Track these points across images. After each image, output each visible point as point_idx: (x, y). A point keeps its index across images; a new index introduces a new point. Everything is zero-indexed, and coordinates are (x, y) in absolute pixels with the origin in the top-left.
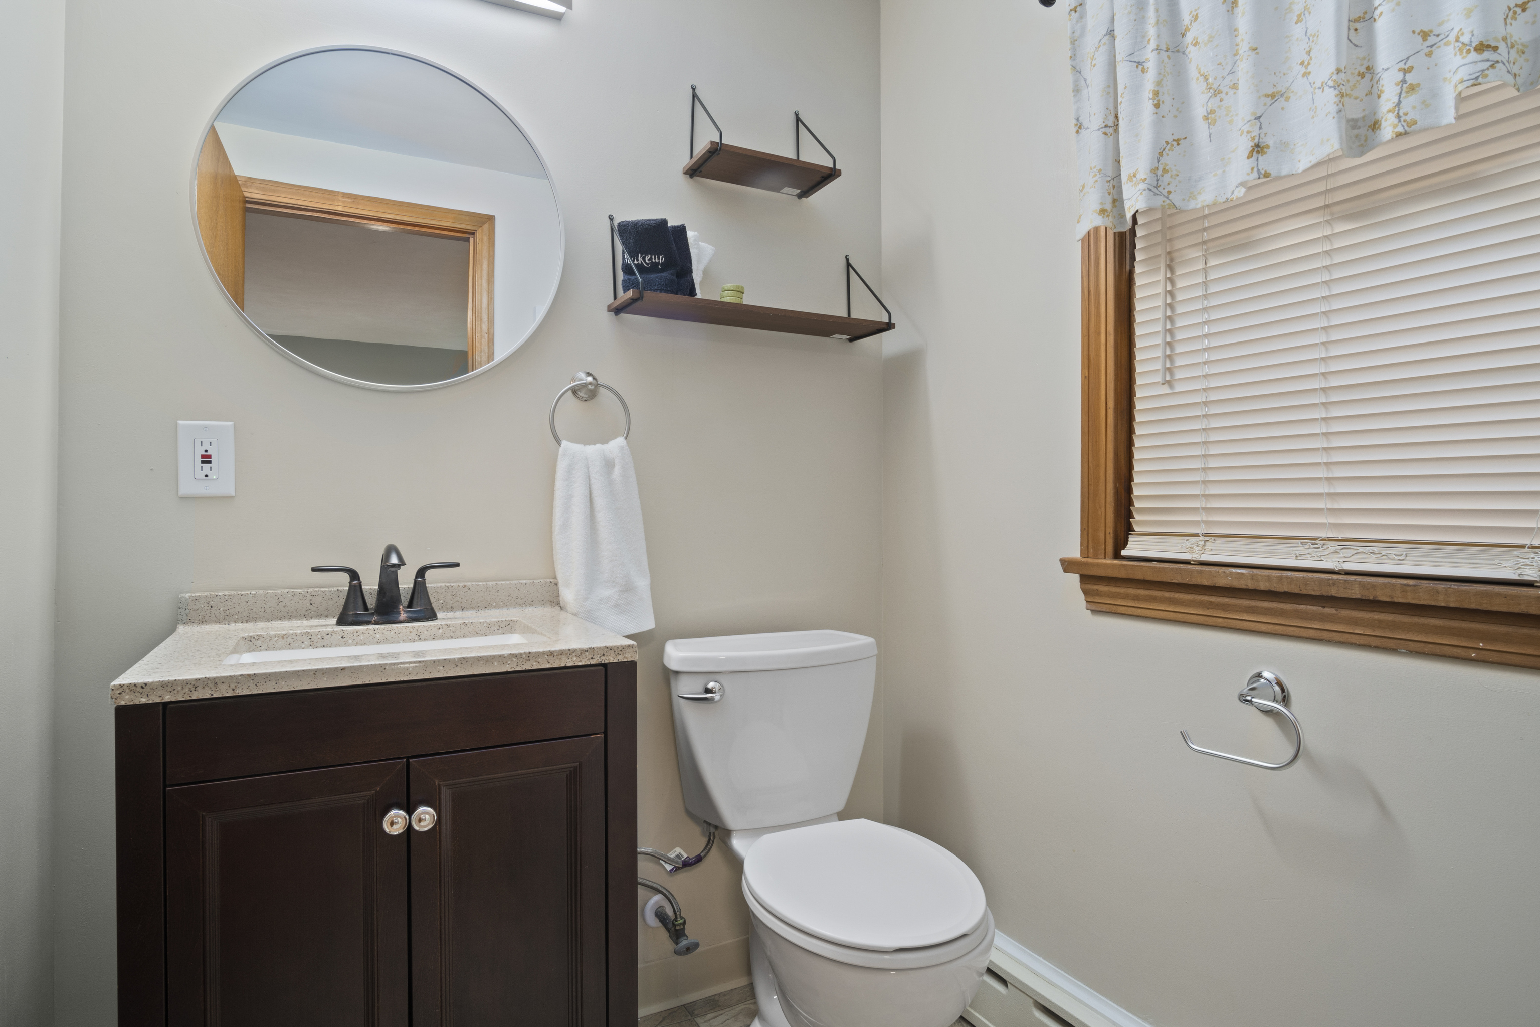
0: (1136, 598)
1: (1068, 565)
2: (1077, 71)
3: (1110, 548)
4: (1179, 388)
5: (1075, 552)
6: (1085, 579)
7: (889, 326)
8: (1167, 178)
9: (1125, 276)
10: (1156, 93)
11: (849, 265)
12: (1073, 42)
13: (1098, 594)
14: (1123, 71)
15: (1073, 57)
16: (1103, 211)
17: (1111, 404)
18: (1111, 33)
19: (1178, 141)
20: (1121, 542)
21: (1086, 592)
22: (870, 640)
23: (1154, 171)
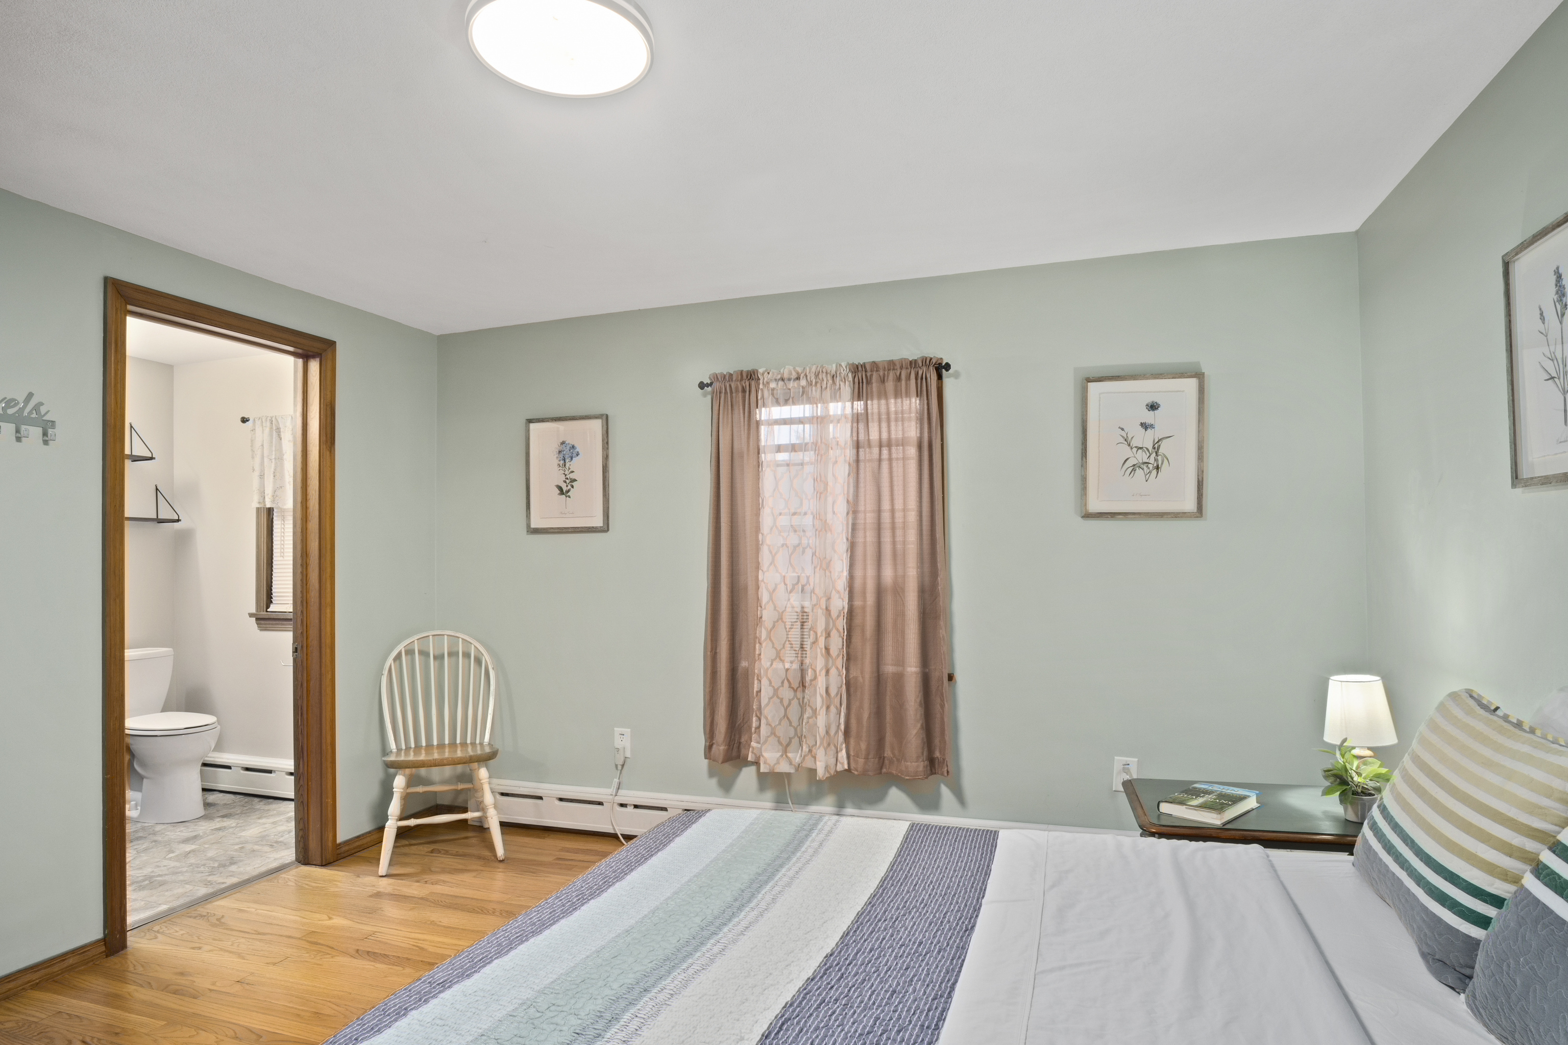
0: (272, 624)
1: (251, 615)
2: (253, 451)
3: (265, 609)
4: (285, 558)
5: (253, 611)
6: (257, 619)
7: (178, 520)
8: (277, 498)
9: (270, 520)
10: (274, 473)
11: (157, 489)
12: (252, 441)
13: (261, 624)
14: (266, 460)
15: (252, 446)
16: (259, 503)
17: (265, 562)
18: (262, 445)
19: (281, 487)
20: (268, 607)
21: (257, 624)
22: (171, 649)
23: (273, 496)
